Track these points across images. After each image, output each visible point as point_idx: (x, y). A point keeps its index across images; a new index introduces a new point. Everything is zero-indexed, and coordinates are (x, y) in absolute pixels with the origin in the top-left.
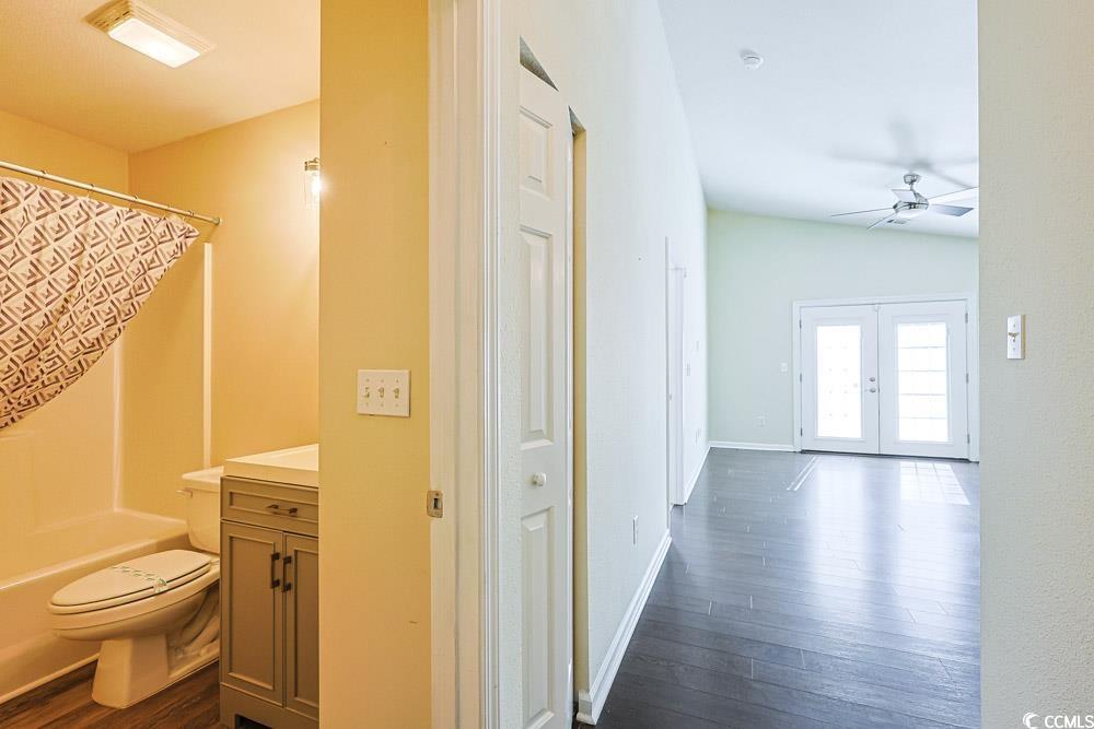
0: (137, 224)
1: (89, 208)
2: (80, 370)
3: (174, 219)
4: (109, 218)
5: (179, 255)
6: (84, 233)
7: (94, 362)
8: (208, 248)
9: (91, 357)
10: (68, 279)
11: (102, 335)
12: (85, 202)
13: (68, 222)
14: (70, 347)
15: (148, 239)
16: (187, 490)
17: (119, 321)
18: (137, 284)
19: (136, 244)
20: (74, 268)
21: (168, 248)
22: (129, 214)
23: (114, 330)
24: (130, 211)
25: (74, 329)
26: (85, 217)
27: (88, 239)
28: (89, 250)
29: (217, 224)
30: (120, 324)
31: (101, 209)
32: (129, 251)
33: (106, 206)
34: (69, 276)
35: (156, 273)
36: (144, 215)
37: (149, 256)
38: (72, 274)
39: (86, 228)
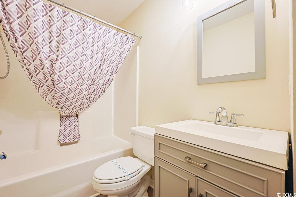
0: (119, 37)
1: (106, 30)
2: (104, 91)
3: (129, 35)
4: (112, 34)
5: (130, 49)
6: (105, 40)
7: (107, 88)
8: (138, 47)
9: (107, 86)
10: (101, 57)
11: (110, 78)
12: (105, 28)
13: (101, 36)
14: (101, 81)
15: (122, 43)
16: (133, 134)
17: (114, 73)
18: (119, 60)
19: (119, 45)
20: (102, 53)
21: (127, 46)
22: (117, 34)
23: (112, 77)
24: (117, 32)
25: (102, 75)
26: (105, 34)
27: (106, 42)
28: (107, 46)
29: (141, 38)
30: (114, 75)
31: (110, 31)
32: (117, 47)
33: (111, 29)
34: (101, 56)
35: (124, 56)
36: (121, 34)
37: (122, 49)
38: (102, 55)
39: (105, 38)
